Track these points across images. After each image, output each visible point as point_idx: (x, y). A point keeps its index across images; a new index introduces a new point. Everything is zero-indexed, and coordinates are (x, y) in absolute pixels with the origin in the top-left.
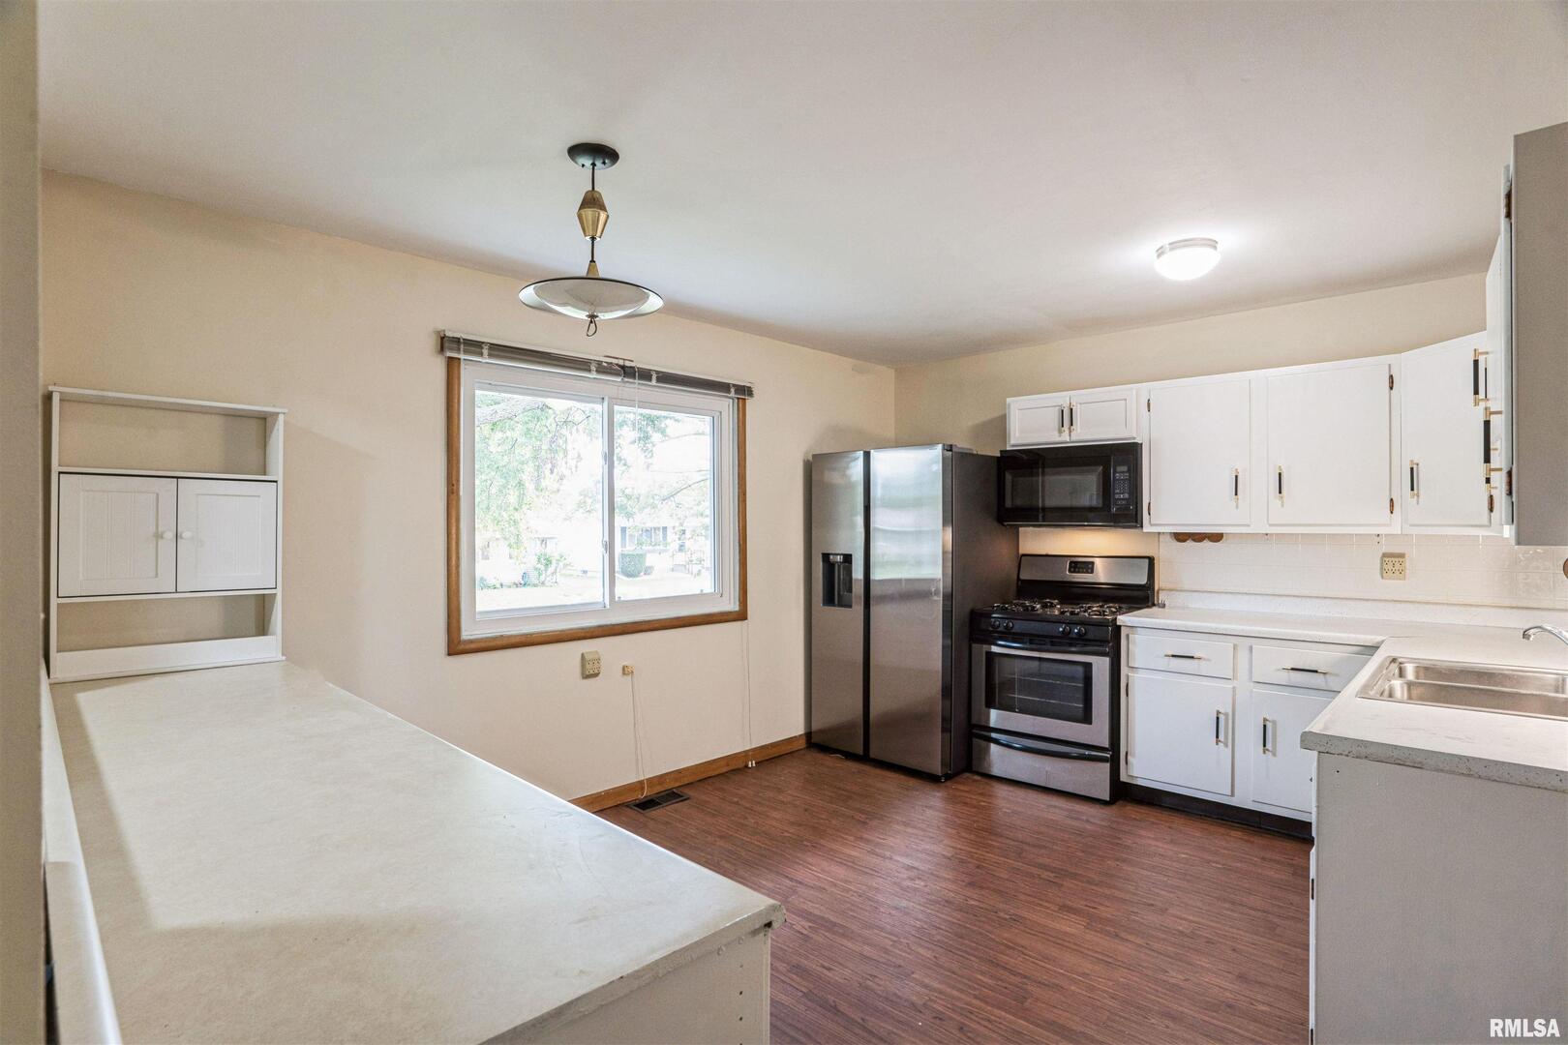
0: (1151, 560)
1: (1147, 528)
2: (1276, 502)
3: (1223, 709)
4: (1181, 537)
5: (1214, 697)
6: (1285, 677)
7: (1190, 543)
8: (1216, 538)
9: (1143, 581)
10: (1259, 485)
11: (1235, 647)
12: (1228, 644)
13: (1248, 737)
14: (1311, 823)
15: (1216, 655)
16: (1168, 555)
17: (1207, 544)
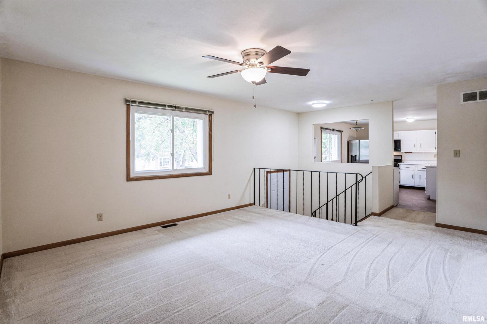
0: (401, 156)
1: (401, 151)
2: (420, 148)
3: (414, 174)
4: (406, 153)
5: (413, 173)
6: (421, 170)
7: (407, 154)
8: (411, 153)
9: (400, 159)
10: (418, 146)
11: (415, 166)
12: (414, 166)
13: (417, 177)
14: (425, 188)
15: (412, 167)
16: (404, 155)
17: (410, 154)
